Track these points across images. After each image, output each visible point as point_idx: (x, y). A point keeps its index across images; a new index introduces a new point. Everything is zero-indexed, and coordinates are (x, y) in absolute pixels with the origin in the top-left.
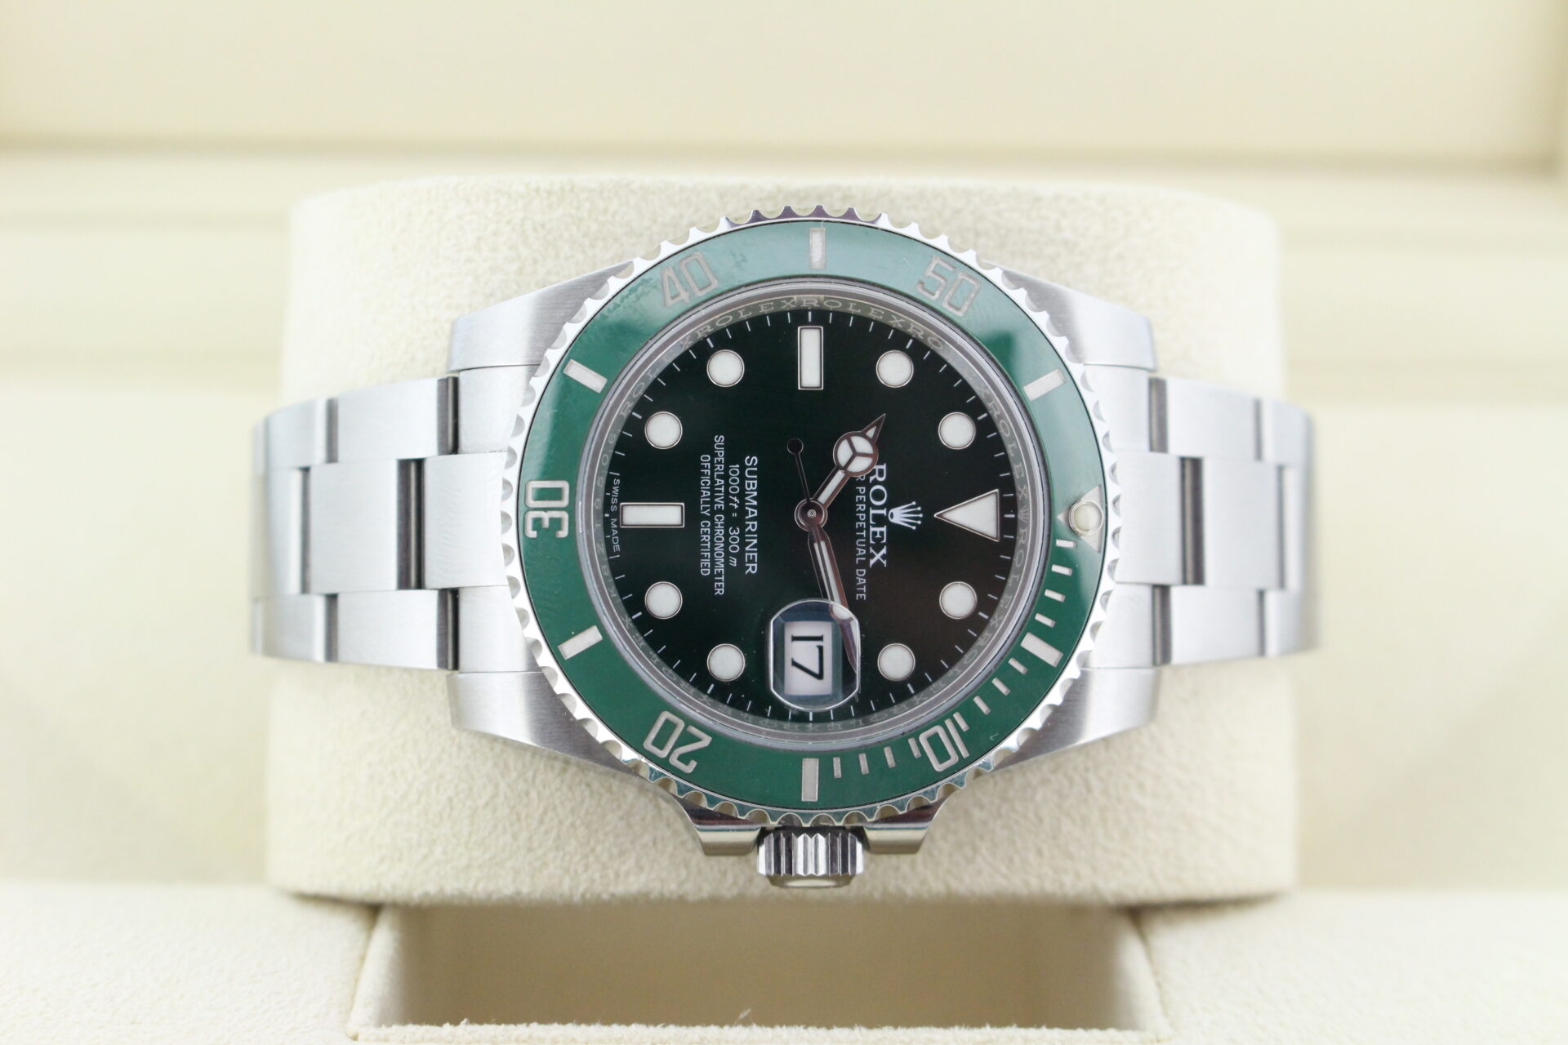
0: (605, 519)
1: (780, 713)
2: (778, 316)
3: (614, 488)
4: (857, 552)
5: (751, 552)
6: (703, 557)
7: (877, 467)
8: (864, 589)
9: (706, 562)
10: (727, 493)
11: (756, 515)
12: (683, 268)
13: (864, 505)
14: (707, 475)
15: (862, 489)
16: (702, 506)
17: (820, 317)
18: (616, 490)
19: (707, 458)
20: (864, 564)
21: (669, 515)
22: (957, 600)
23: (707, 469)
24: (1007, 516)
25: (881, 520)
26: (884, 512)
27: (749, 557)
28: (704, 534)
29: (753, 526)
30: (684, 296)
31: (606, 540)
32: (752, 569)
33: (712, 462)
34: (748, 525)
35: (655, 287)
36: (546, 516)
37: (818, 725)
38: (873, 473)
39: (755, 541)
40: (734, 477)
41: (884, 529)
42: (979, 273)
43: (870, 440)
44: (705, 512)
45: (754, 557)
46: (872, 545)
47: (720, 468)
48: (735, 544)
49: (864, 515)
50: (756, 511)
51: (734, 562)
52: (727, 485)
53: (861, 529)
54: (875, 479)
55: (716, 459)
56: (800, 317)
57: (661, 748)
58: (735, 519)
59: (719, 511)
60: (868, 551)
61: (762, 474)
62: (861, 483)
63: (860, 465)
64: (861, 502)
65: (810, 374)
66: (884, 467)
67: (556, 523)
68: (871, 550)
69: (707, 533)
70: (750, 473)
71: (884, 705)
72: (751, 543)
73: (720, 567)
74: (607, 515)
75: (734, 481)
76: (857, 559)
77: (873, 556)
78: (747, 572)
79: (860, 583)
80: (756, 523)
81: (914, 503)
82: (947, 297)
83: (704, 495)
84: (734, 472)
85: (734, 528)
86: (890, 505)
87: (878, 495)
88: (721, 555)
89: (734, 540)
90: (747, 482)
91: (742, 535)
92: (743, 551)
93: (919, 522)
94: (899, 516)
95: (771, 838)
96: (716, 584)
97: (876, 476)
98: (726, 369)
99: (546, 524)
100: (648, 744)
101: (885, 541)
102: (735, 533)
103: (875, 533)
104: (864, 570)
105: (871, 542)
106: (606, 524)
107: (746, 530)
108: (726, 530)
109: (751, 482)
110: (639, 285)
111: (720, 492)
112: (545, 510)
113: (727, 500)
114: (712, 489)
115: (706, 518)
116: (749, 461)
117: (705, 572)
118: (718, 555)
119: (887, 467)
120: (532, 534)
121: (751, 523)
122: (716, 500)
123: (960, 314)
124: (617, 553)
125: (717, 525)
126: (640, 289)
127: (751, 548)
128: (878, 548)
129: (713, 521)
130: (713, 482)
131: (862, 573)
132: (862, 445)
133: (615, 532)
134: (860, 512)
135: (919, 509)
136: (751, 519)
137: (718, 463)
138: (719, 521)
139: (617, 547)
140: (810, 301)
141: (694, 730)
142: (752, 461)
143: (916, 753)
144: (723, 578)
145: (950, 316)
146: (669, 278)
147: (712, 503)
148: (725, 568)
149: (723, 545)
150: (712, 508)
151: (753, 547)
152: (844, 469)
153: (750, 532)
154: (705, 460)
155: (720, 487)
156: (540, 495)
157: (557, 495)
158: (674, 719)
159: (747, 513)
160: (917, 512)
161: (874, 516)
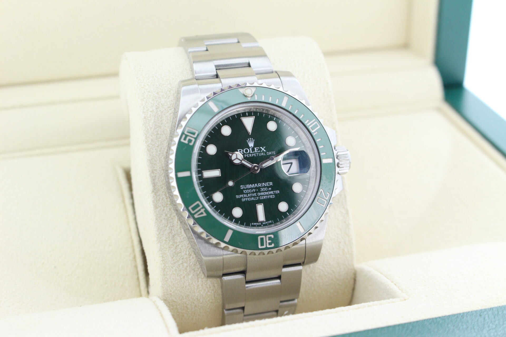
0: (263, 226)
2: (201, 184)
4: (262, 155)
6: (270, 197)
10: (252, 193)
11: (256, 184)
12: (193, 212)
13: (250, 154)
14: (247, 199)
16: (256, 200)
17: (200, 172)
18: (255, 224)
20: (266, 153)
21: (260, 209)
22: (272, 126)
23: (246, 199)
24: (247, 115)
25: (253, 150)
26: (251, 149)
27: (268, 185)
28: (263, 198)
29: (260, 185)
31: (269, 225)
32: (271, 184)
33: (244, 198)
34: (259, 186)
36: (268, 241)
38: (241, 153)
39: (264, 184)
41: (255, 148)
42: (184, 128)
43: (233, 154)
44: (258, 198)
45: (268, 183)
46: (260, 151)
47: (245, 196)
48: (265, 189)
49: (252, 154)
50: (255, 184)
51: (270, 189)
52: (249, 193)
53: (256, 155)
56: (201, 178)
57: (324, 202)
58: (258, 190)
59: (257, 194)
60: (262, 152)
61: (245, 184)
63: (239, 157)
64: (249, 156)
65: (216, 173)
67: (270, 238)
68: (262, 151)
69: (263, 197)
70: (245, 187)
73: (272, 192)
75: (248, 191)
77: (263, 150)
79: (271, 153)
80: (259, 184)
81: (247, 141)
82: (193, 136)
83: (253, 199)
84: (246, 191)
85: (261, 190)
86: (249, 148)
87: (246, 151)
88: (268, 193)
89: (264, 189)
90: (248, 188)
91: (263, 187)
92: (267, 187)
93: (252, 139)
94: (251, 144)
96: (276, 193)
98: (218, 197)
99: (270, 241)
100: (324, 206)
101: (259, 148)
102: (262, 189)
103: (257, 151)
104: (267, 153)
107: (261, 186)
108: (262, 192)
109: (248, 186)
111: (251, 195)
112: (266, 242)
113: (253, 193)
114: (251, 197)
115: (259, 198)
116: (242, 188)
117: (274, 197)
118: (269, 193)
119: (238, 149)
120: (273, 245)
121: (259, 185)
122: (254, 196)
123: (197, 132)
124: (272, 221)
125: (261, 195)
128: (261, 149)
130: (249, 197)
131: (268, 153)
132: (234, 157)
133: (266, 223)
134: (252, 155)
135: (248, 139)
136: (258, 186)
137: (244, 196)
138: (259, 194)
139: (270, 222)
140: (197, 175)
141: (319, 194)
142: (242, 187)
143: (317, 133)
144: (275, 191)
146: (197, 215)
147: (255, 197)
148: (272, 191)
149: (266, 192)
150: (256, 197)
151: (265, 184)
152: (241, 161)
153: (261, 185)
154: (243, 200)
155: (250, 195)
156: (262, 244)
157: (262, 239)
158: (317, 199)
159: (256, 187)
160: (250, 139)
161: (252, 151)
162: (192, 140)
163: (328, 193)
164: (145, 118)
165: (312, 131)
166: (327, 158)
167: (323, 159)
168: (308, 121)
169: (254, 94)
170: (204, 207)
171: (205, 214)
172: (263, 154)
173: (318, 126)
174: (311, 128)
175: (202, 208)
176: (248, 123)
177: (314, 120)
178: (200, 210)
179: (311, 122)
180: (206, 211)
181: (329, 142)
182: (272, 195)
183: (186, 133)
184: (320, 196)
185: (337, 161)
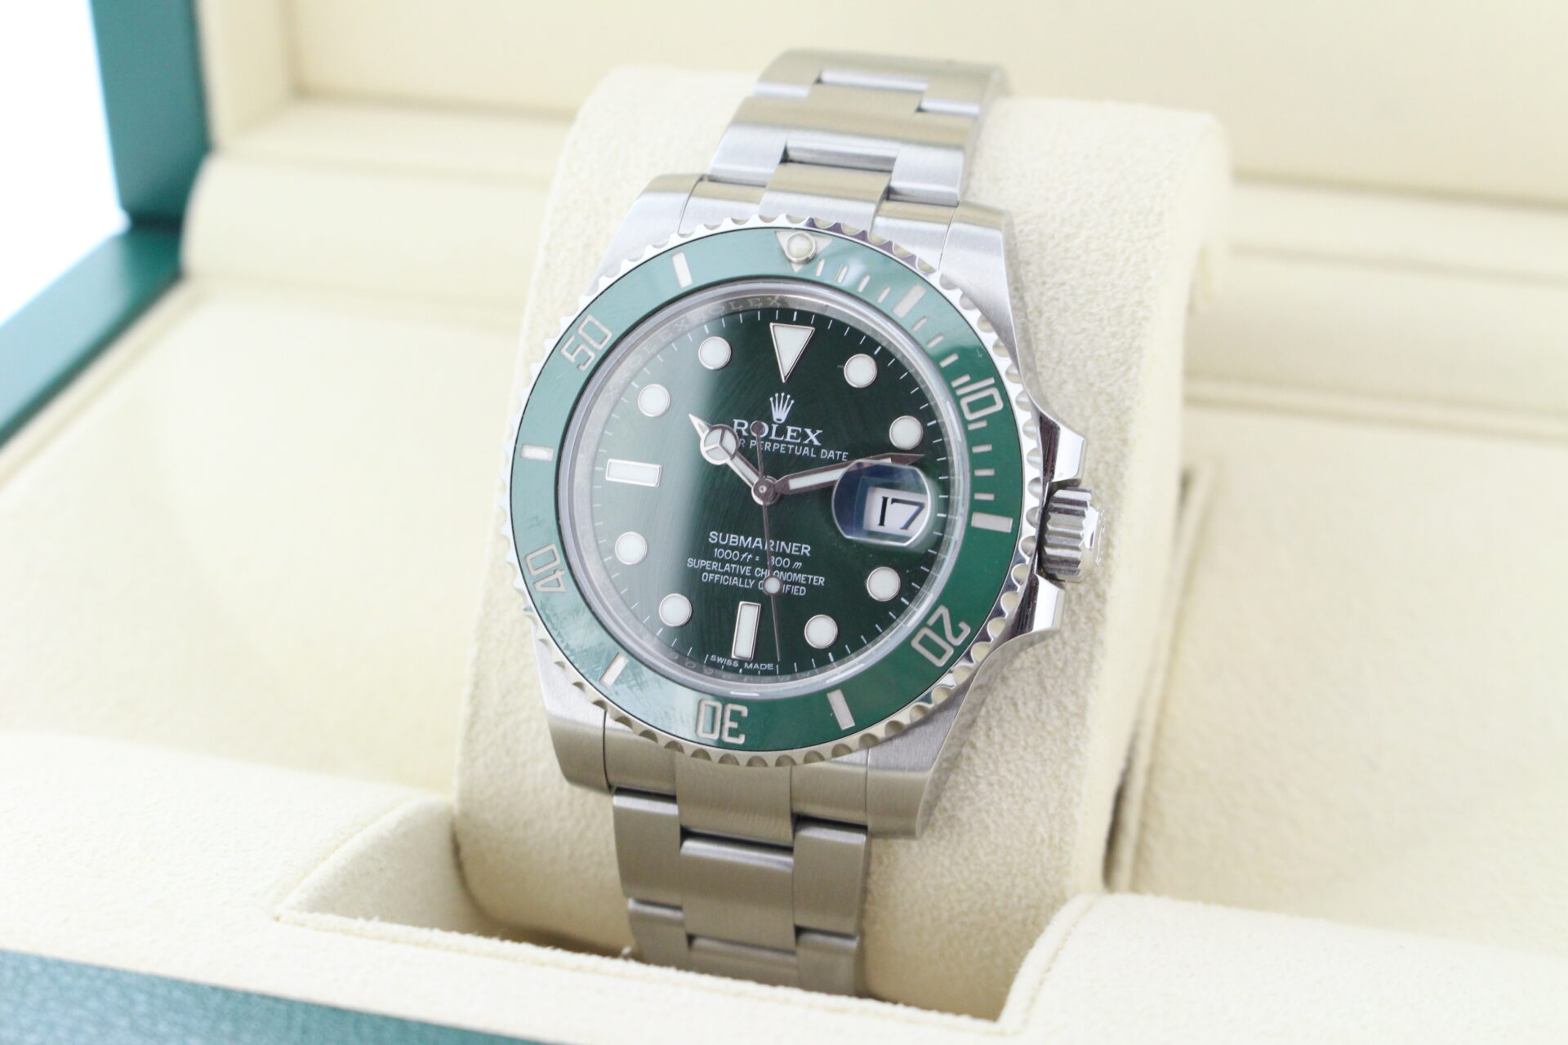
0: (743, 673)
1: (938, 543)
3: (718, 661)
4: (806, 455)
5: (793, 548)
6: (789, 591)
7: (736, 428)
8: (839, 453)
9: (794, 590)
10: (738, 563)
11: (760, 540)
12: (535, 573)
13: (766, 443)
14: (720, 578)
15: (752, 443)
16: (746, 586)
18: (720, 660)
19: (705, 576)
20: (817, 450)
21: (748, 617)
22: (860, 371)
23: (714, 577)
24: (795, 319)
25: (782, 431)
26: (775, 427)
27: (795, 551)
29: (769, 544)
30: (559, 574)
31: (761, 675)
32: (806, 550)
33: (709, 572)
34: (768, 547)
35: (548, 599)
36: (728, 724)
37: (951, 510)
38: (739, 432)
39: (783, 543)
40: (724, 554)
41: (790, 429)
42: (580, 315)
43: (712, 429)
44: (751, 584)
45: (796, 547)
46: (802, 441)
47: (715, 565)
48: (783, 562)
50: (757, 539)
51: (798, 564)
52: (731, 562)
53: (787, 449)
54: (746, 430)
55: (707, 568)
56: (597, 477)
57: (944, 651)
58: (761, 559)
59: (752, 571)
60: (806, 445)
61: (725, 530)
62: (746, 444)
63: (731, 442)
64: (763, 446)
65: (647, 474)
66: (736, 421)
67: (735, 716)
68: (806, 442)
70: (723, 539)
71: (941, 449)
72: (783, 548)
73: (801, 577)
74: (741, 671)
75: (728, 555)
76: (812, 455)
77: (811, 441)
78: (808, 555)
79: (833, 456)
80: (767, 541)
81: (771, 399)
82: (595, 345)
83: (737, 583)
84: (721, 553)
85: (769, 560)
86: (770, 421)
88: (790, 575)
89: (779, 562)
90: (731, 544)
91: (776, 554)
92: (790, 556)
93: (789, 396)
94: (780, 413)
95: (1046, 567)
96: (814, 583)
97: (743, 429)
98: (631, 548)
99: (735, 725)
100: (939, 664)
101: (800, 429)
102: (774, 560)
103: (792, 437)
104: (823, 451)
106: (747, 672)
107: (772, 550)
108: (769, 568)
109: (731, 540)
110: (544, 612)
111: (735, 568)
112: (722, 724)
113: (744, 563)
114: (732, 575)
115: (755, 585)
116: (713, 540)
117: (802, 591)
118: (789, 578)
119: (737, 418)
120: (741, 740)
121: (766, 545)
122: (742, 573)
123: (610, 336)
124: (774, 666)
125: (764, 575)
126: (547, 612)
127: (788, 548)
128: (805, 436)
129: (760, 579)
130: (726, 573)
131: (824, 453)
132: (713, 438)
133: (756, 666)
134: (772, 448)
135: (777, 395)
136: (763, 545)
137: (711, 566)
138: (760, 572)
139: (769, 666)
140: (583, 466)
141: (931, 621)
142: (714, 537)
143: (983, 424)
144: (810, 577)
145: (610, 344)
146: (543, 586)
147: (744, 577)
148: (802, 574)
149: (782, 573)
150: (748, 577)
151: (787, 546)
152: (731, 457)
153: (774, 547)
154: (707, 577)
155: (731, 568)
156: (708, 727)
157: (712, 712)
158: (919, 636)
159: (757, 548)
160: (780, 397)
161: (776, 435)
162: (589, 358)
163: (963, 625)
165: (970, 417)
168: (965, 379)
169: (815, 257)
170: (567, 567)
171: (562, 588)
172: (808, 452)
173: (995, 404)
174: (968, 404)
175: (561, 569)
176: (789, 343)
177: (989, 383)
178: (552, 572)
179: (975, 387)
181: (1019, 462)
182: (800, 585)
183: (580, 331)
184: (933, 628)
185: (1029, 531)
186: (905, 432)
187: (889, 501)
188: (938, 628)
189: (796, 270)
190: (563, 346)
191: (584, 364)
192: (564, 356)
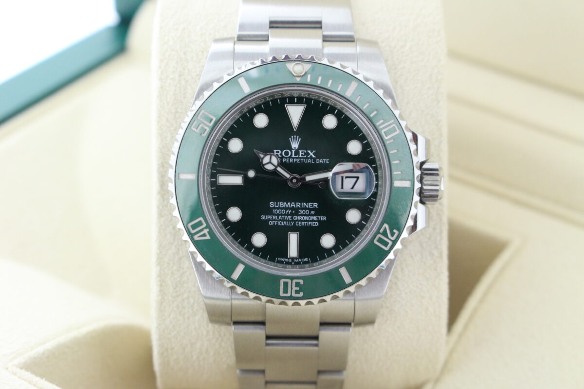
0: (294, 264)
1: (375, 195)
2: (213, 192)
5: (309, 205)
6: (311, 225)
7: (275, 153)
8: (325, 160)
9: (313, 224)
10: (285, 215)
11: (294, 203)
12: (193, 231)
13: (291, 159)
14: (277, 223)
15: (284, 160)
16: (290, 225)
17: (214, 176)
18: (283, 259)
21: (293, 239)
22: (330, 122)
23: (275, 222)
24: (296, 101)
25: (297, 153)
26: (293, 151)
27: (311, 206)
29: (298, 205)
30: (205, 231)
31: (303, 264)
32: (316, 205)
33: (272, 221)
36: (295, 288)
37: (379, 180)
38: (278, 155)
39: (304, 204)
40: (278, 212)
41: (300, 151)
42: (198, 110)
43: (265, 155)
44: (293, 224)
45: (311, 204)
46: (307, 156)
47: (274, 217)
48: (306, 212)
50: (292, 203)
51: (313, 212)
52: (282, 215)
53: (300, 161)
55: (271, 219)
56: (214, 184)
57: (388, 243)
58: (296, 211)
59: (292, 218)
60: (309, 158)
61: (277, 200)
62: (282, 160)
63: (275, 161)
64: (289, 160)
65: (237, 180)
66: (275, 151)
67: (297, 284)
68: (309, 157)
69: (301, 223)
70: (277, 205)
71: (371, 153)
72: (305, 206)
73: (315, 218)
74: (293, 263)
75: (280, 212)
76: (312, 162)
77: (311, 156)
78: (317, 207)
79: (322, 162)
80: (297, 203)
81: (290, 139)
82: (208, 124)
83: (286, 224)
84: (276, 212)
85: (299, 212)
86: (291, 149)
87: (287, 153)
88: (310, 218)
89: (304, 212)
90: (280, 207)
91: (302, 209)
92: (308, 209)
93: (298, 137)
94: (295, 145)
95: (424, 199)
96: (321, 220)
97: (279, 154)
98: (234, 214)
99: (298, 289)
100: (386, 249)
101: (305, 151)
102: (301, 212)
103: (302, 155)
104: (317, 160)
105: (305, 156)
106: (296, 263)
108: (300, 215)
109: (280, 205)
111: (284, 217)
112: (292, 289)
113: (288, 215)
114: (283, 221)
115: (294, 224)
116: (272, 206)
117: (317, 224)
120: (301, 294)
121: (297, 205)
122: (288, 219)
123: (214, 119)
124: (309, 260)
125: (298, 219)
127: (307, 206)
128: (308, 154)
129: (296, 221)
130: (280, 220)
132: (266, 160)
133: (300, 260)
134: (293, 161)
135: (292, 137)
138: (296, 218)
139: (306, 259)
140: (207, 179)
141: (381, 231)
142: (272, 204)
143: (392, 141)
144: (319, 217)
145: (215, 122)
146: (197, 237)
147: (289, 221)
148: (315, 216)
149: (306, 217)
150: (291, 221)
151: (307, 204)
152: (276, 167)
153: (301, 206)
154: (271, 223)
155: (282, 217)
156: (285, 291)
157: (286, 284)
158: (377, 238)
159: (293, 207)
160: (294, 138)
161: (295, 155)
162: (206, 130)
163: (395, 231)
164: (162, 87)
165: (386, 138)
166: (401, 180)
167: (396, 180)
168: (382, 121)
169: (306, 73)
170: (208, 226)
171: (208, 237)
172: (310, 161)
173: (396, 131)
174: (385, 132)
175: (206, 228)
176: (295, 113)
177: (393, 121)
178: (202, 230)
179: (386, 124)
180: (211, 233)
181: (410, 156)
182: (315, 221)
183: (199, 118)
184: (381, 234)
185: (418, 185)
186: (354, 147)
187: (344, 178)
188: (385, 234)
189: (298, 80)
190: (192, 125)
191: (204, 133)
192: (193, 130)
